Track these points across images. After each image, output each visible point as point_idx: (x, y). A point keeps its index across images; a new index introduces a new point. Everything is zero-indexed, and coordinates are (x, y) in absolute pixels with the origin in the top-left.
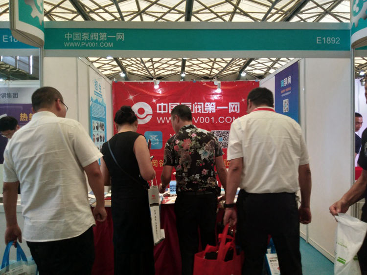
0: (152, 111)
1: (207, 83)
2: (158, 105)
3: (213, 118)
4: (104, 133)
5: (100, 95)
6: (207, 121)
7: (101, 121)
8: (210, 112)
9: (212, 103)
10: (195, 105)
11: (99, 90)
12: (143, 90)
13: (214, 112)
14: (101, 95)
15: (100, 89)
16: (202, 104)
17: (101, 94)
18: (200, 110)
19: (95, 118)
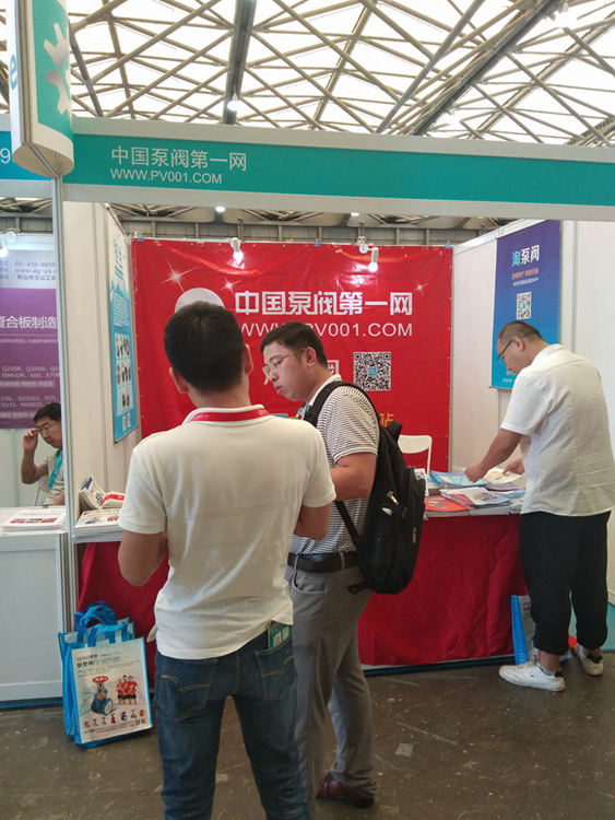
1: (344, 248)
2: (238, 295)
3: (357, 325)
6: (345, 332)
8: (351, 313)
9: (354, 294)
10: (319, 299)
12: (202, 261)
13: (360, 312)
16: (335, 294)
18: (329, 307)
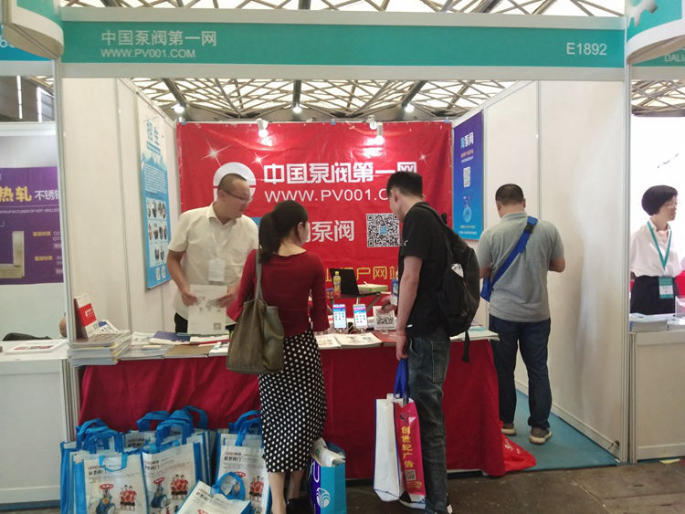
0: (254, 180)
2: (266, 168)
3: (368, 191)
4: (166, 223)
5: (156, 149)
6: (358, 197)
7: (160, 198)
8: (364, 181)
9: (366, 164)
10: (335, 168)
11: (154, 139)
12: (236, 140)
13: (371, 179)
14: (159, 150)
15: (157, 138)
16: (349, 165)
17: (159, 147)
18: (344, 176)
19: (151, 193)
